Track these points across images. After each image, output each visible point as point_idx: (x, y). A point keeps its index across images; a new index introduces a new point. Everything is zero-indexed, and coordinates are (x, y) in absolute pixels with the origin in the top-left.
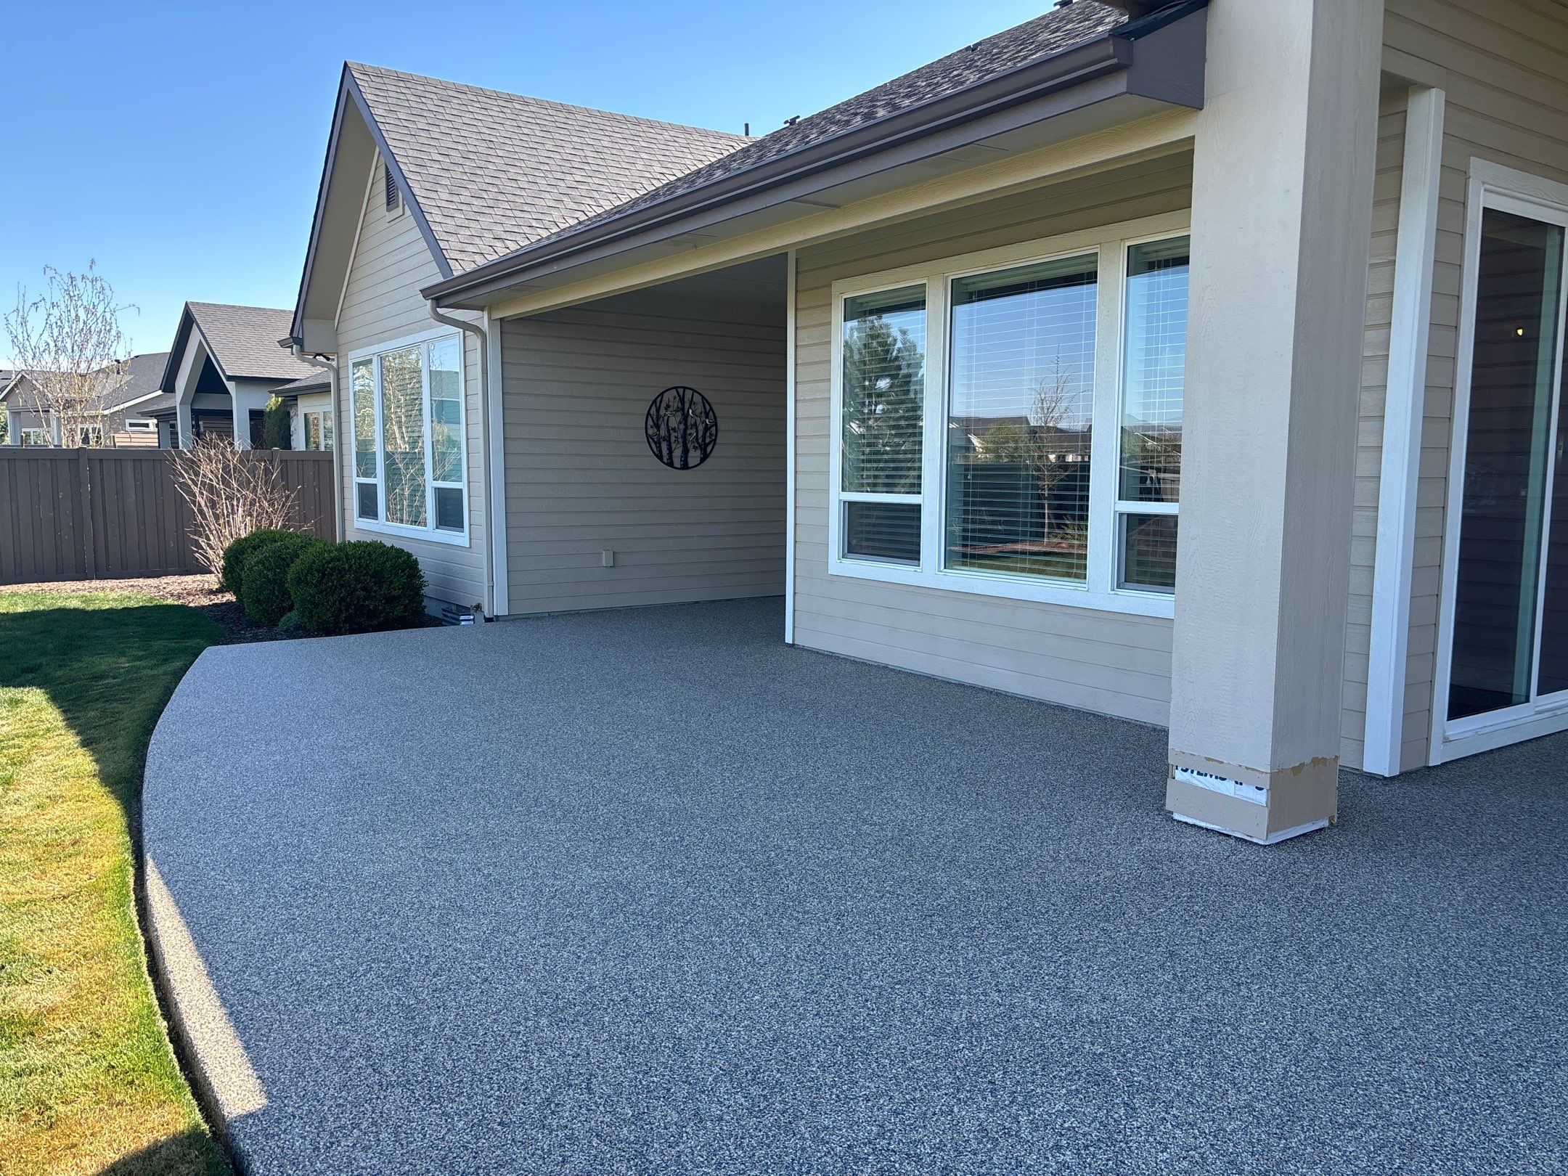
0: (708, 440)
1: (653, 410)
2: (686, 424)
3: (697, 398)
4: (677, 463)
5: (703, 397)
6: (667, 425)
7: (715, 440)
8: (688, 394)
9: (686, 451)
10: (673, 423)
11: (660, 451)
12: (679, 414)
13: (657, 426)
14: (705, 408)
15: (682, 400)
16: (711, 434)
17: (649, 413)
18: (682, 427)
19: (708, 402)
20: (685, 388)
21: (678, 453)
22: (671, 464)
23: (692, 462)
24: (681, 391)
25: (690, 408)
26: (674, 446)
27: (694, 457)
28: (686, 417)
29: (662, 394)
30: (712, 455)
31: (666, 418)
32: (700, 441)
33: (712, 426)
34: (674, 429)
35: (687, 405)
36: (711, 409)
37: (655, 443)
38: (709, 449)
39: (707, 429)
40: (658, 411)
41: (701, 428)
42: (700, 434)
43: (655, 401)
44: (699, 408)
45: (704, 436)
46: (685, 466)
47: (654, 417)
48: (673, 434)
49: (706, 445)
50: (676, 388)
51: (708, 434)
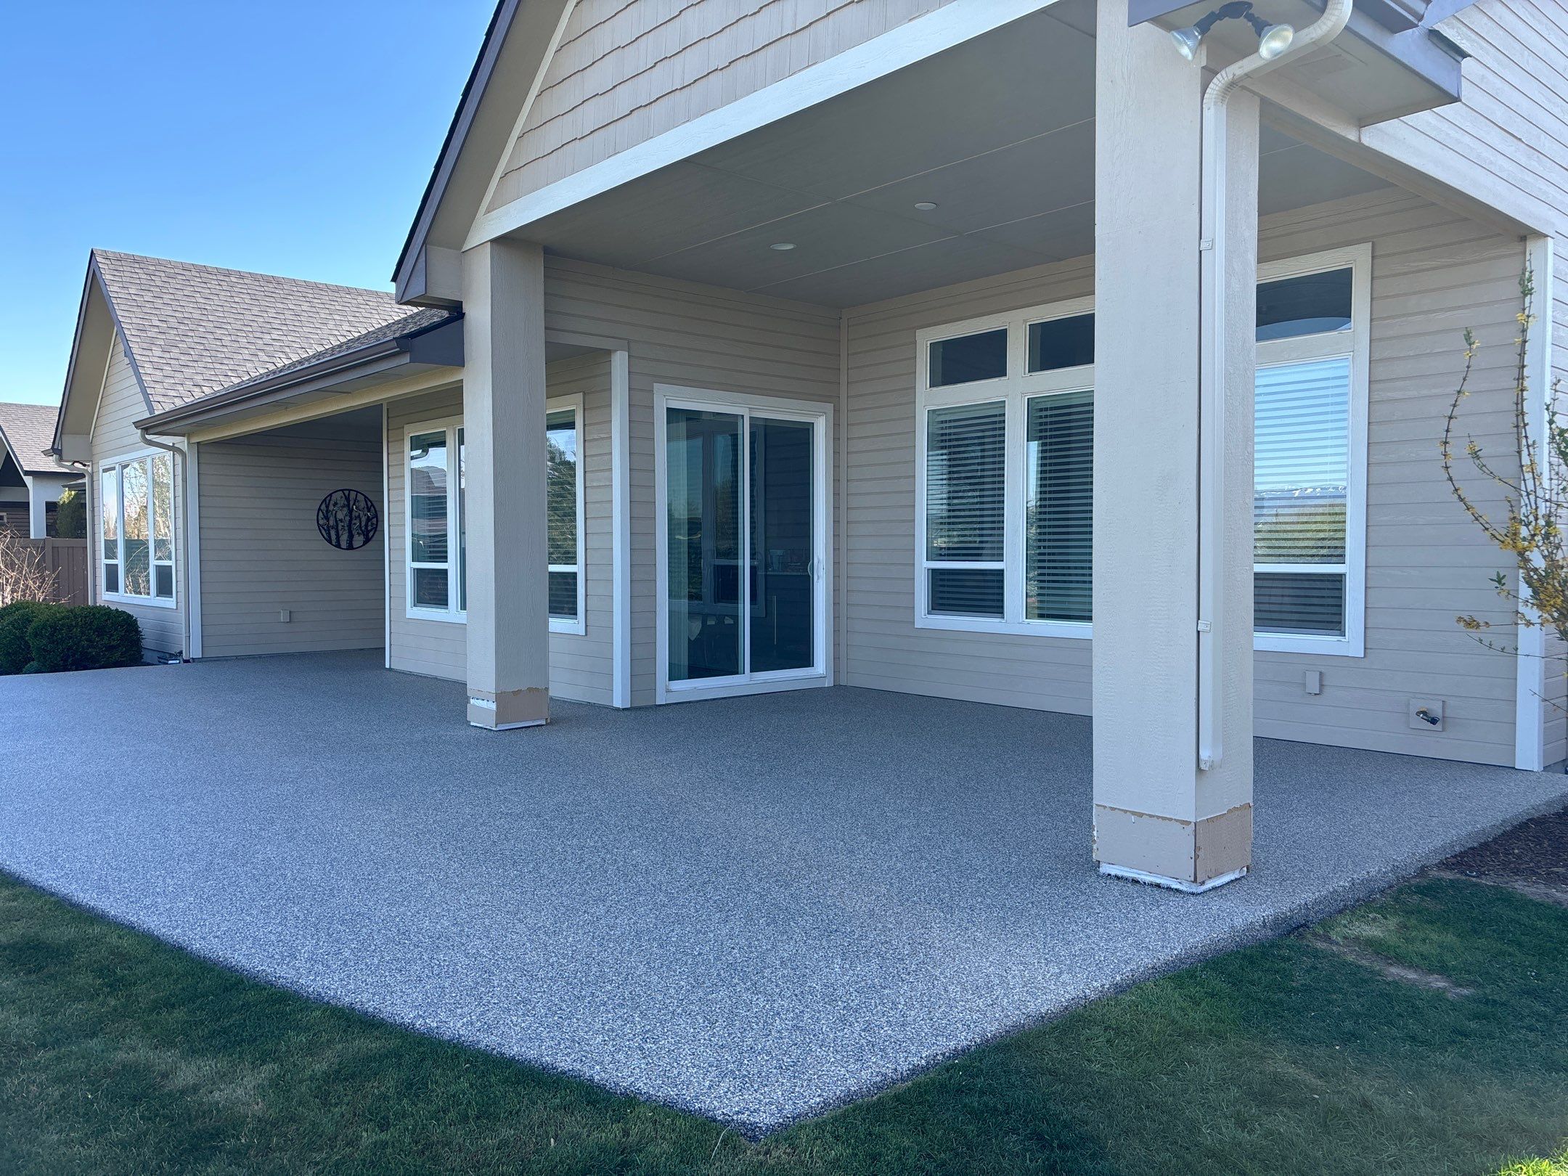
0: (369, 528)
1: (323, 507)
2: (351, 517)
3: (360, 497)
4: (344, 544)
5: (365, 497)
6: (335, 516)
7: (376, 527)
8: (353, 495)
9: (351, 537)
10: (340, 515)
11: (330, 537)
12: (346, 509)
13: (327, 518)
14: (367, 505)
15: (348, 499)
16: (372, 524)
17: (319, 509)
18: (348, 518)
19: (370, 501)
20: (350, 490)
21: (344, 538)
22: (338, 546)
23: (356, 544)
24: (347, 493)
25: (354, 504)
26: (340, 532)
27: (358, 540)
28: (351, 511)
29: (331, 495)
30: (374, 539)
31: (334, 512)
32: (363, 528)
33: (373, 518)
34: (341, 521)
35: (352, 503)
36: (372, 505)
37: (325, 530)
38: (371, 534)
39: (369, 519)
40: (327, 507)
41: (364, 519)
42: (363, 524)
43: (325, 500)
44: (362, 504)
45: (366, 526)
46: (350, 547)
47: (325, 510)
48: (340, 525)
49: (368, 532)
50: (342, 490)
51: (370, 524)
